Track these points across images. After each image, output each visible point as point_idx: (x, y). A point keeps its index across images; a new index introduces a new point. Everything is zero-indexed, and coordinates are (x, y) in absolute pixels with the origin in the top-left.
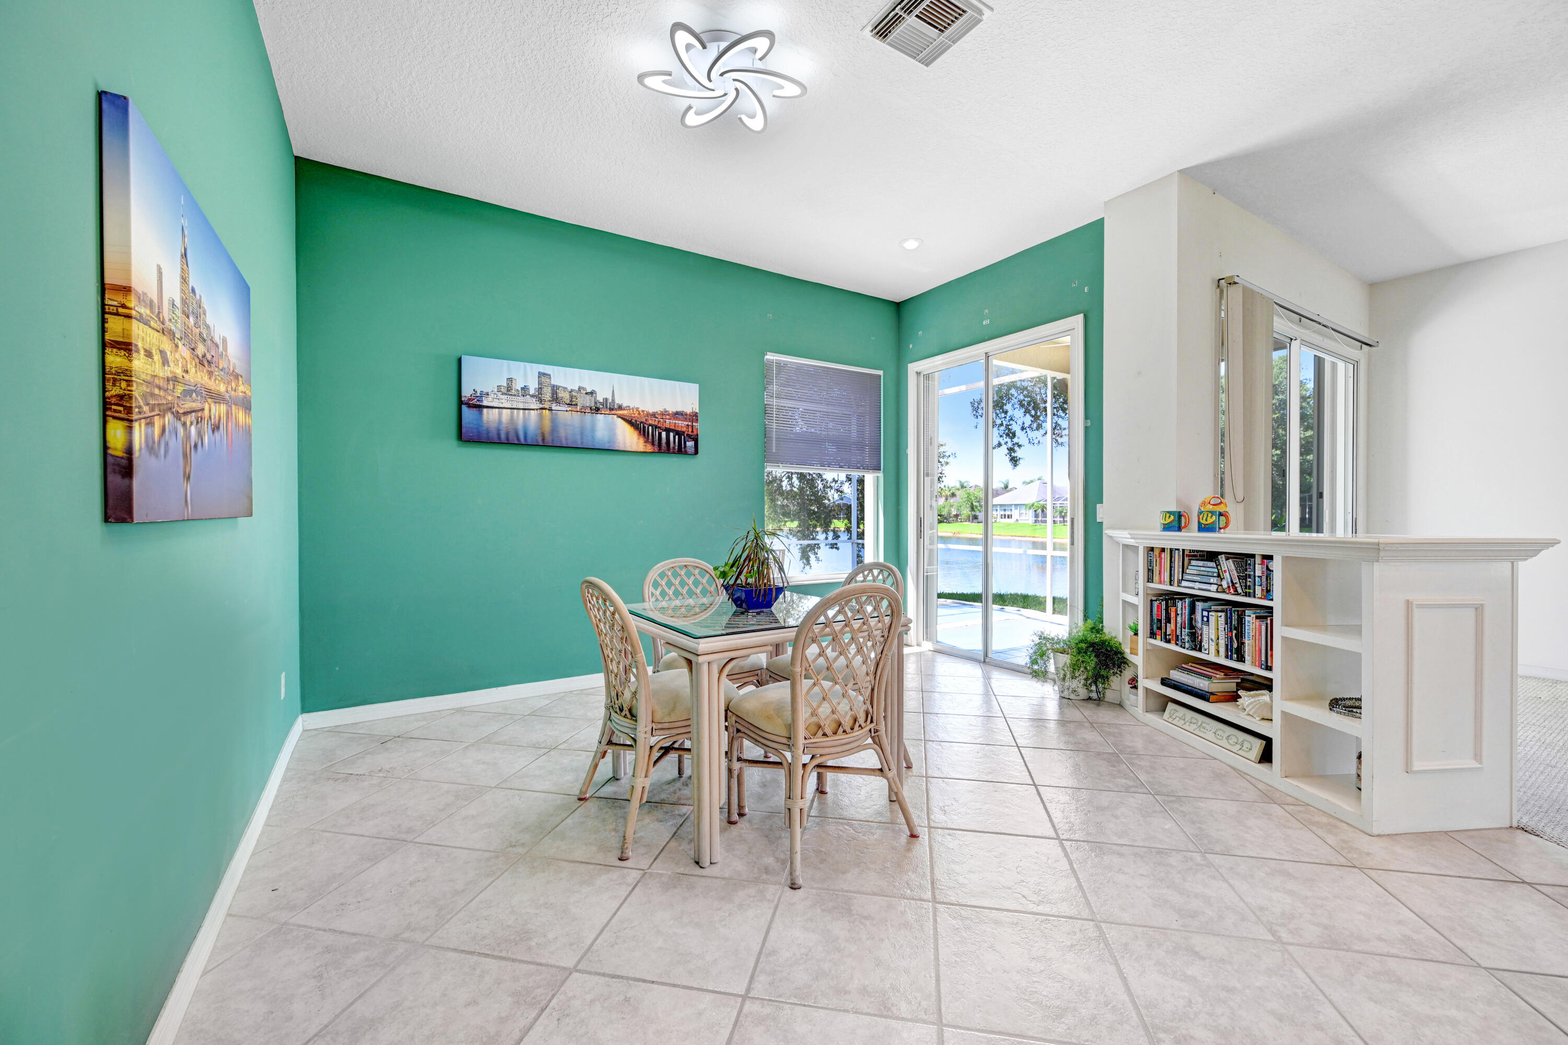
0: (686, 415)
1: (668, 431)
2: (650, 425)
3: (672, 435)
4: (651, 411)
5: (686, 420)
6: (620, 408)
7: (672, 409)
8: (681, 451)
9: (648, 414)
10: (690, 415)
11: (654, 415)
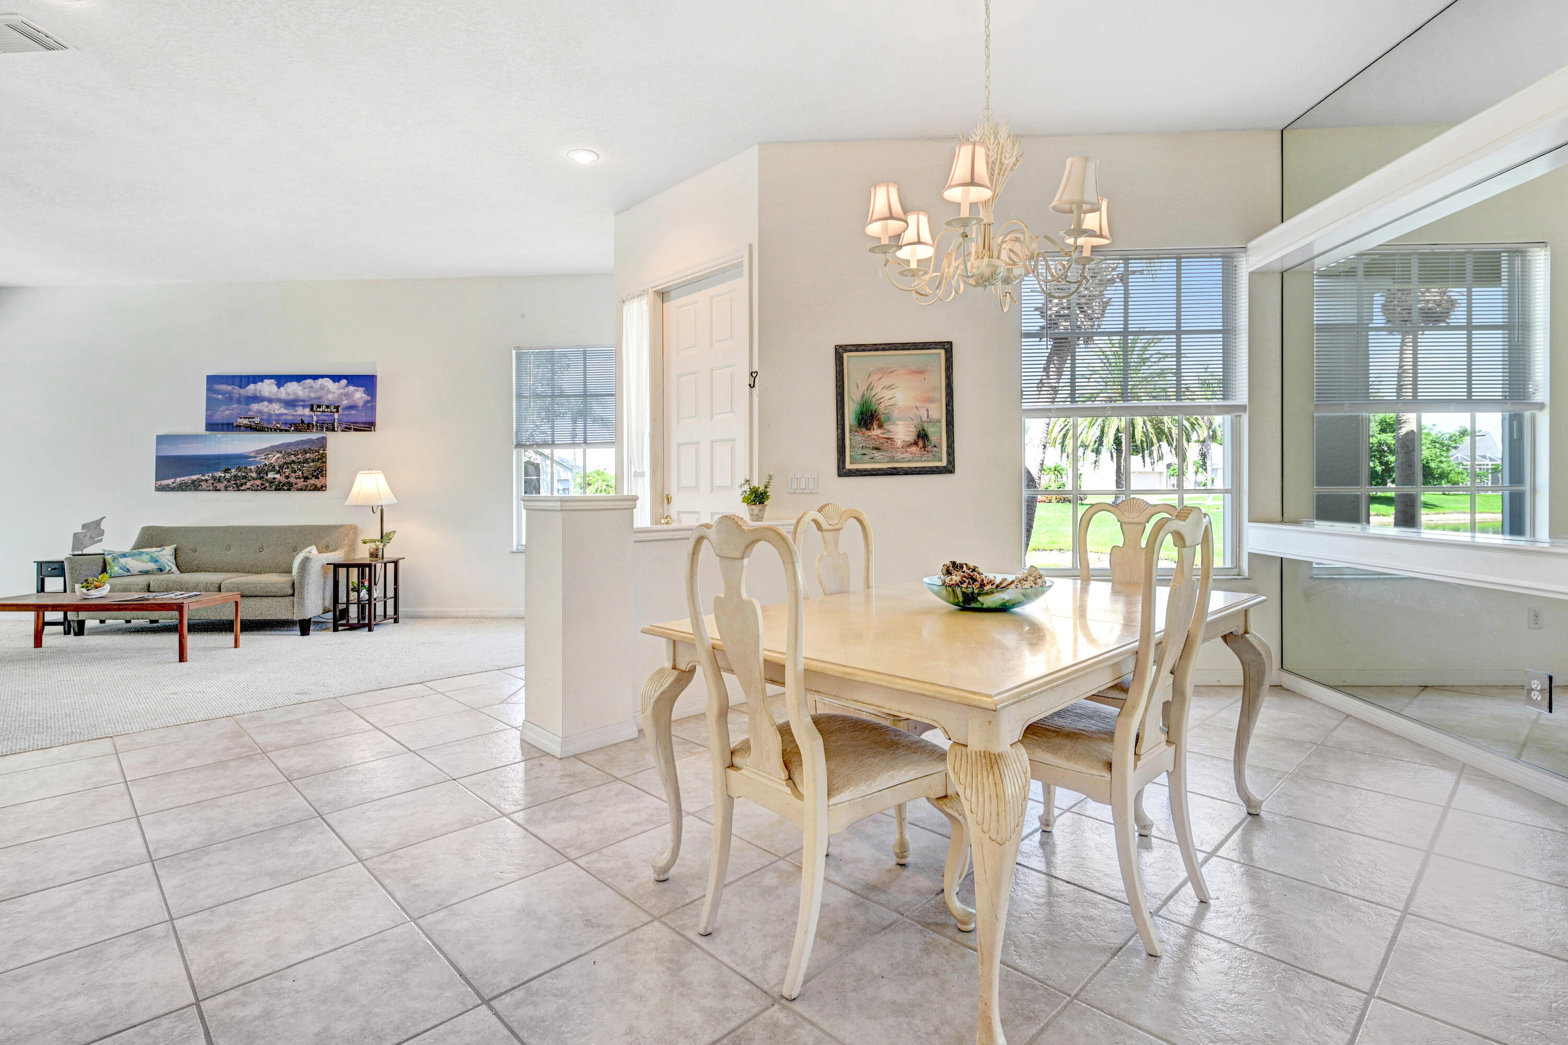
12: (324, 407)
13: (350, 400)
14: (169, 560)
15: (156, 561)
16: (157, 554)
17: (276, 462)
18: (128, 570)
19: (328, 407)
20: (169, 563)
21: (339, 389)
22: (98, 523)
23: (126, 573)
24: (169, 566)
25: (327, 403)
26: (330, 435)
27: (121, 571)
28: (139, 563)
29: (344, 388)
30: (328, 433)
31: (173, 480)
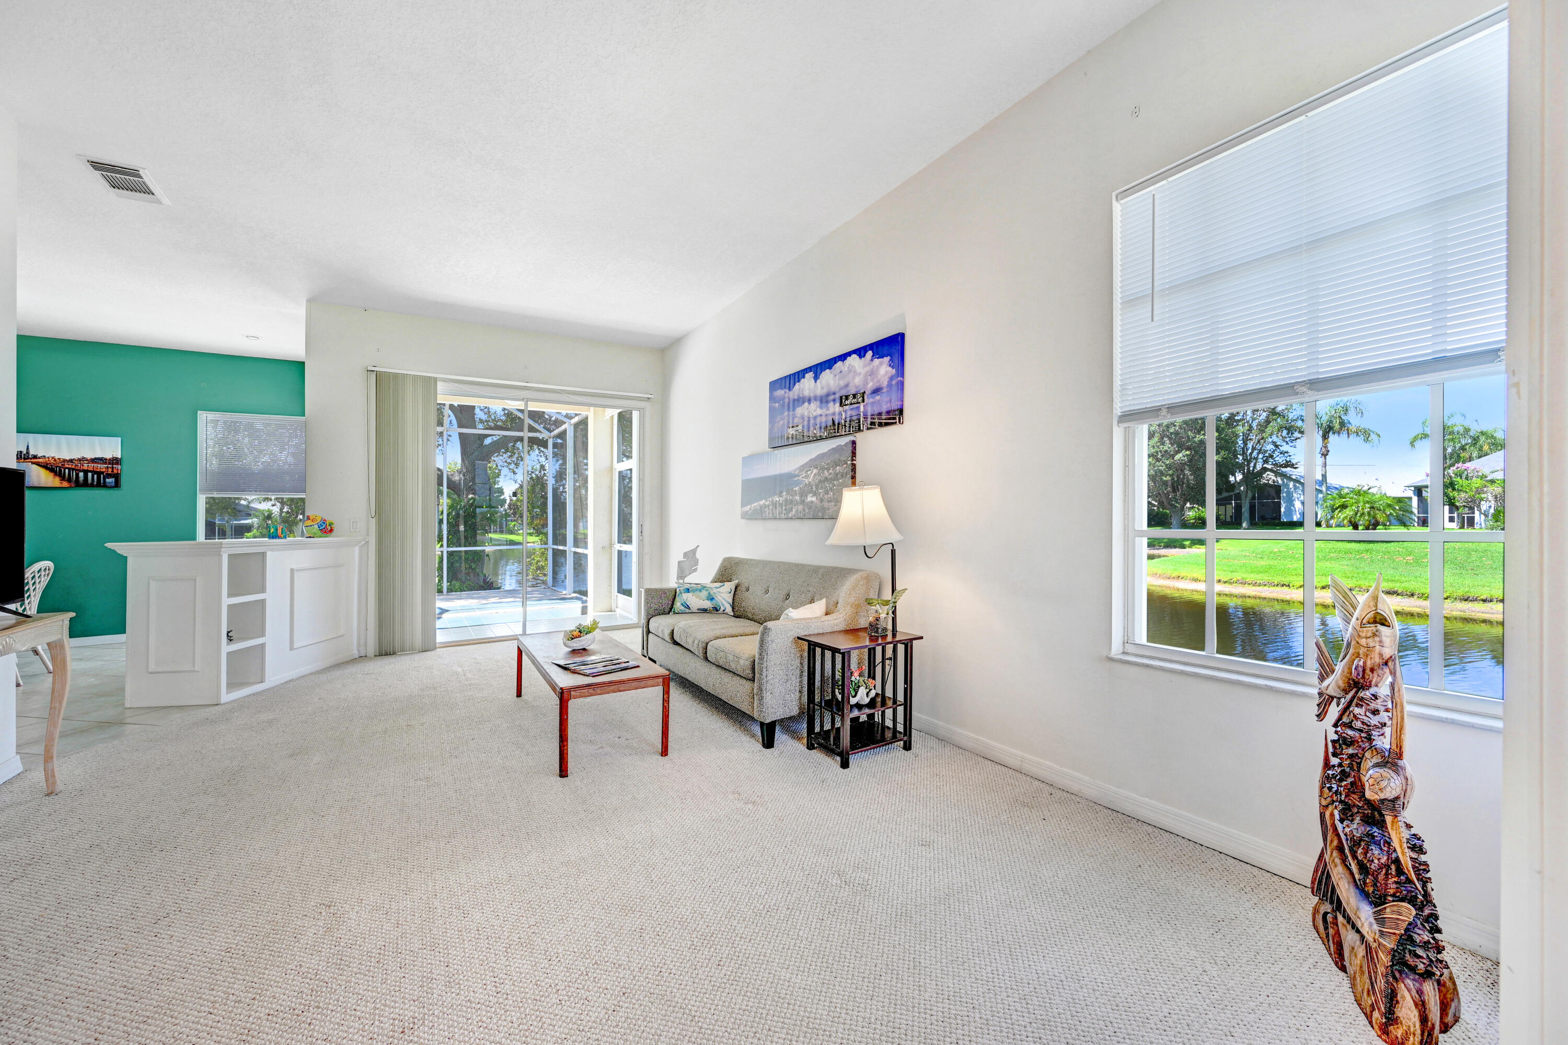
0: (106, 459)
1: (86, 472)
2: (67, 468)
3: (90, 475)
4: (68, 458)
5: (105, 463)
6: (35, 457)
7: (89, 456)
8: (100, 485)
9: (64, 461)
10: (110, 460)
11: (71, 461)
12: (851, 397)
13: (875, 380)
14: (724, 599)
15: (712, 599)
16: (715, 590)
17: (813, 480)
18: (688, 608)
19: (854, 396)
20: (724, 602)
21: (865, 366)
22: (694, 551)
23: (687, 611)
24: (723, 605)
25: (853, 392)
26: (859, 437)
27: (682, 608)
28: (698, 600)
29: (869, 364)
30: (857, 435)
31: (749, 507)
